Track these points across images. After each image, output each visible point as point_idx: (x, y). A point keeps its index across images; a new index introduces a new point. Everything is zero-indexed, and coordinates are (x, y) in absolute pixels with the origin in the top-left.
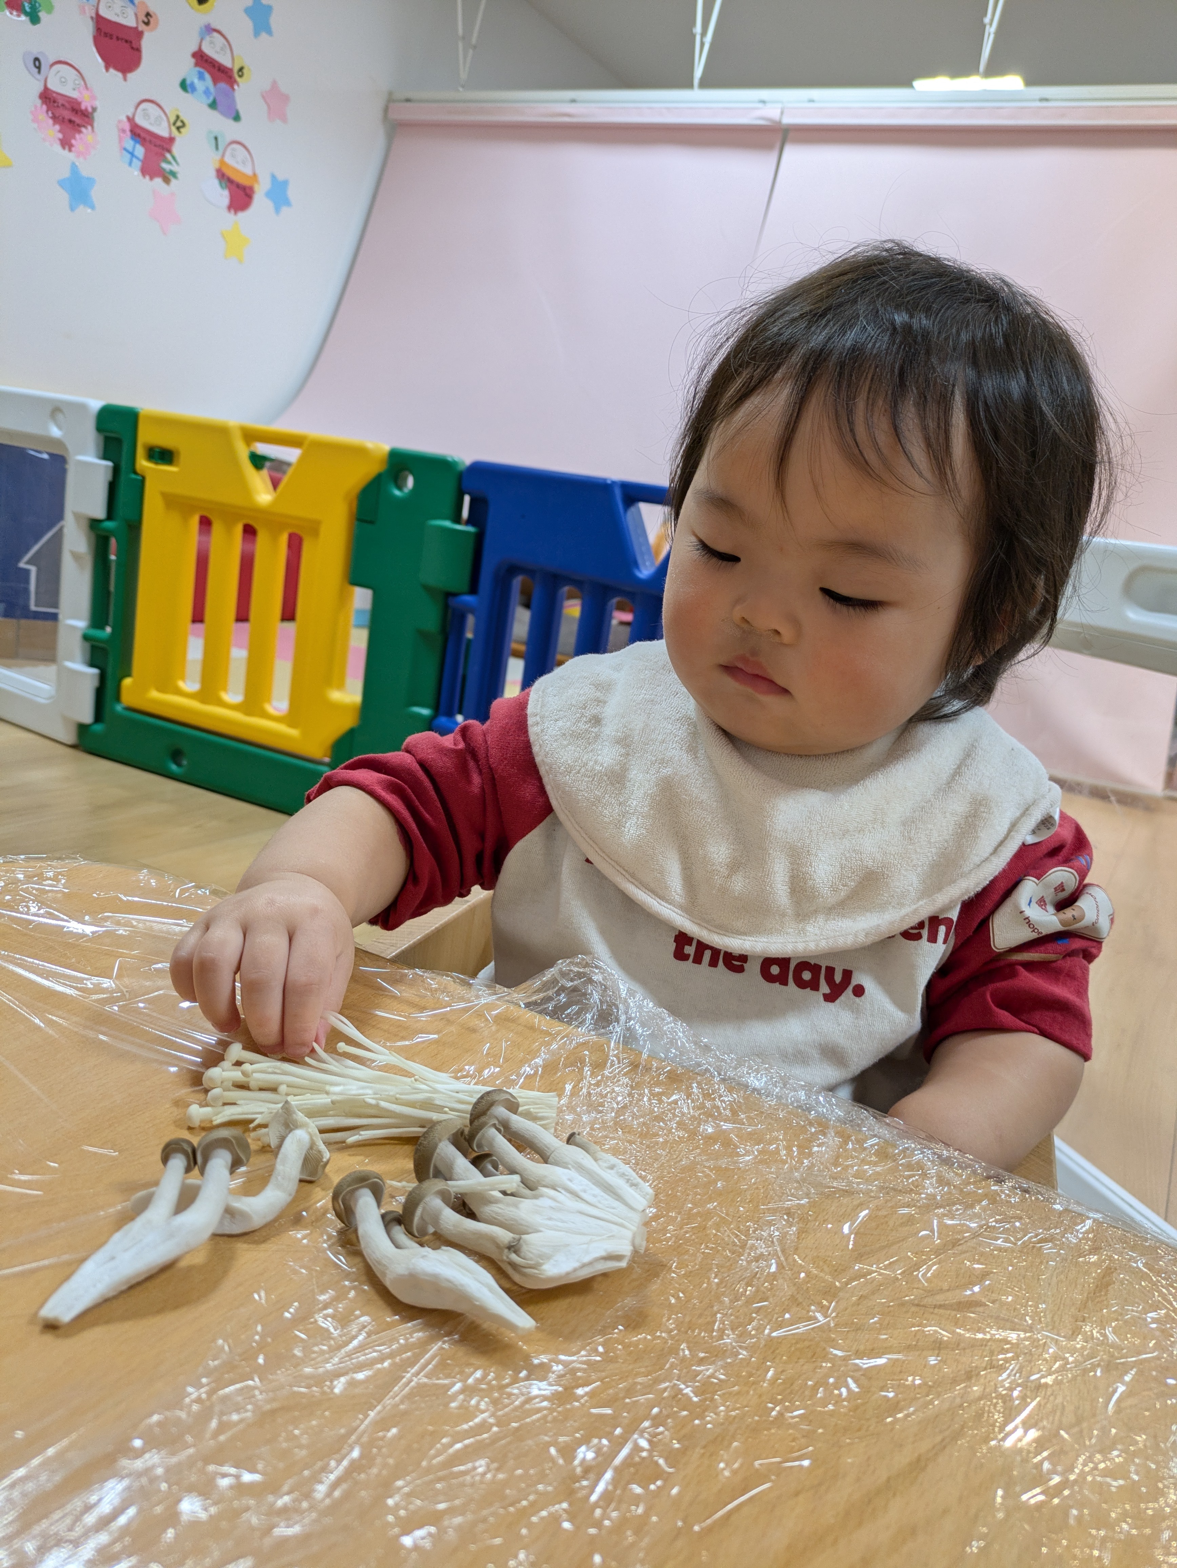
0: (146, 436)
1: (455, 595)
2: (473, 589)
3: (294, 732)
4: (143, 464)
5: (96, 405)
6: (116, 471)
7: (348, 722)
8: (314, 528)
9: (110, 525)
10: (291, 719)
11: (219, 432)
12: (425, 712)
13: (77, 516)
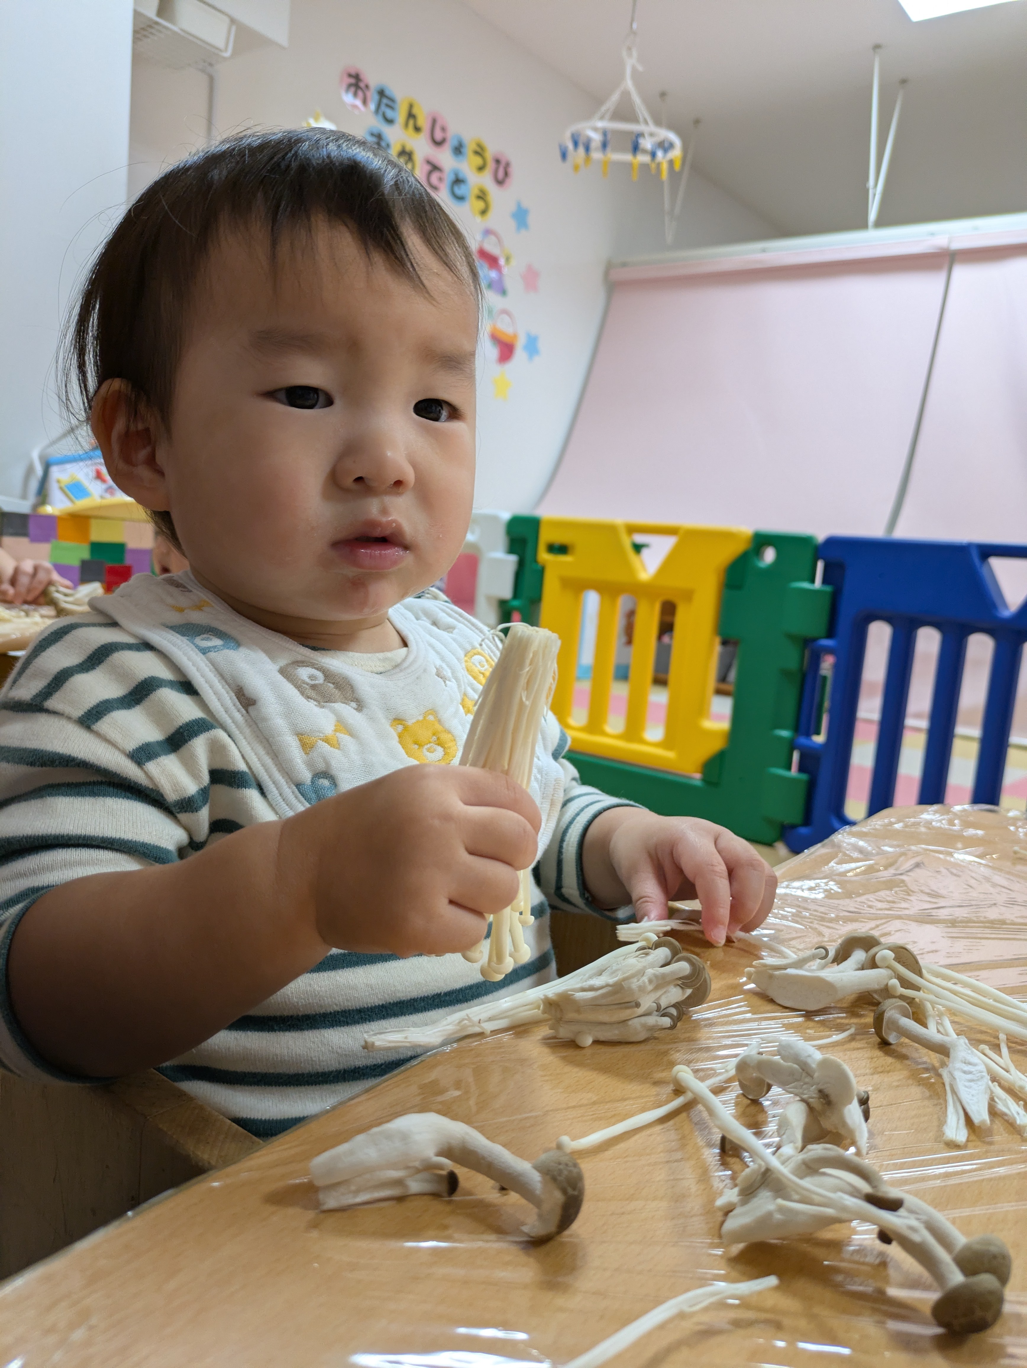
0: (546, 536)
1: (814, 640)
2: (831, 633)
3: (670, 755)
4: (544, 556)
5: (506, 516)
6: (521, 565)
7: (716, 745)
8: (688, 595)
9: (516, 603)
10: (667, 743)
11: (609, 530)
12: (785, 733)
13: (489, 598)
